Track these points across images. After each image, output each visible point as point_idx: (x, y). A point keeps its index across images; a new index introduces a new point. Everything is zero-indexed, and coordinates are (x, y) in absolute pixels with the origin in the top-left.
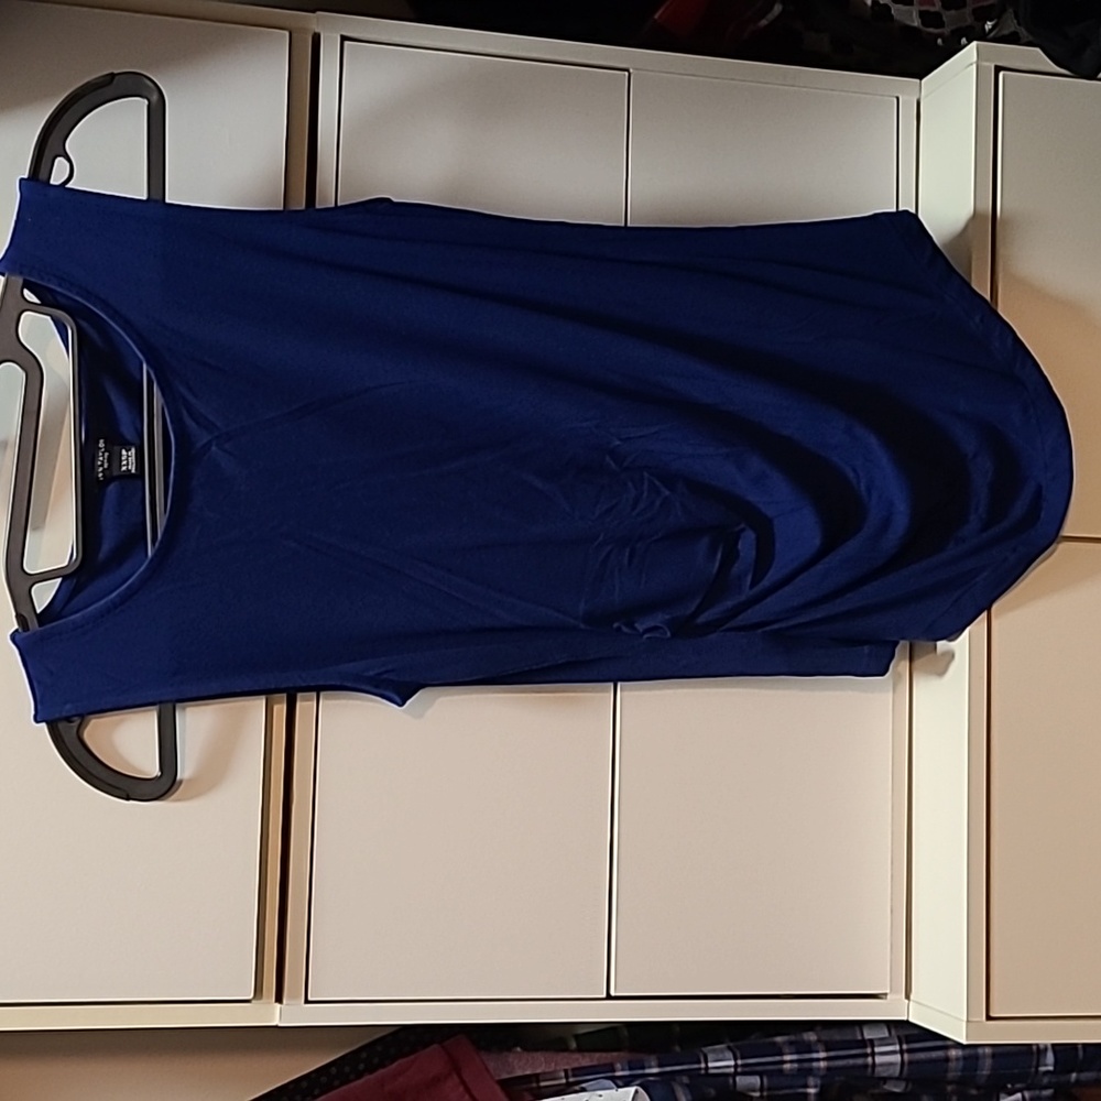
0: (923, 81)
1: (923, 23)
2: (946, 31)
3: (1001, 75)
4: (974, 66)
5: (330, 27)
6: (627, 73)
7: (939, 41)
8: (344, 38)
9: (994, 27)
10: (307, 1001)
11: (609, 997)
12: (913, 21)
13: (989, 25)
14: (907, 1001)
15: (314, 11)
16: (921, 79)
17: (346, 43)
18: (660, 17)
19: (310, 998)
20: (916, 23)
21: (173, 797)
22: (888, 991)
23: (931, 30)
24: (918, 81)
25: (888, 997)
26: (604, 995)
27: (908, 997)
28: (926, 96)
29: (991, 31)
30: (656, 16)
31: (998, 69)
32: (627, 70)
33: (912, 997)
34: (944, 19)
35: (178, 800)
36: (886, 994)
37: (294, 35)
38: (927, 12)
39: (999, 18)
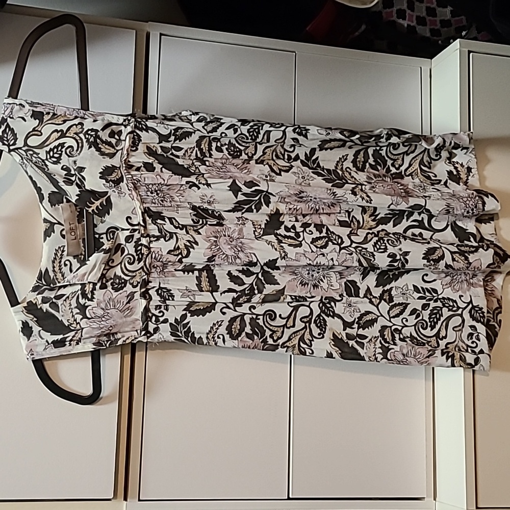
0: (433, 60)
1: (431, 35)
2: (442, 38)
3: (471, 54)
4: (458, 51)
5: (155, 30)
6: (294, 54)
7: (440, 42)
8: (161, 35)
9: (466, 33)
10: (139, 500)
11: (289, 499)
12: (427, 34)
13: (464, 33)
14: (434, 501)
15: (147, 22)
16: (431, 59)
17: (162, 37)
18: (309, 29)
19: (141, 499)
20: (428, 35)
21: (98, 403)
22: (425, 496)
23: (435, 38)
24: (430, 60)
25: (425, 499)
26: (287, 498)
27: (435, 499)
28: (434, 67)
29: (465, 36)
30: (307, 29)
31: (469, 52)
32: (295, 52)
33: (437, 499)
34: (441, 32)
35: (101, 405)
36: (424, 498)
37: (138, 33)
38: (434, 29)
39: (469, 29)
